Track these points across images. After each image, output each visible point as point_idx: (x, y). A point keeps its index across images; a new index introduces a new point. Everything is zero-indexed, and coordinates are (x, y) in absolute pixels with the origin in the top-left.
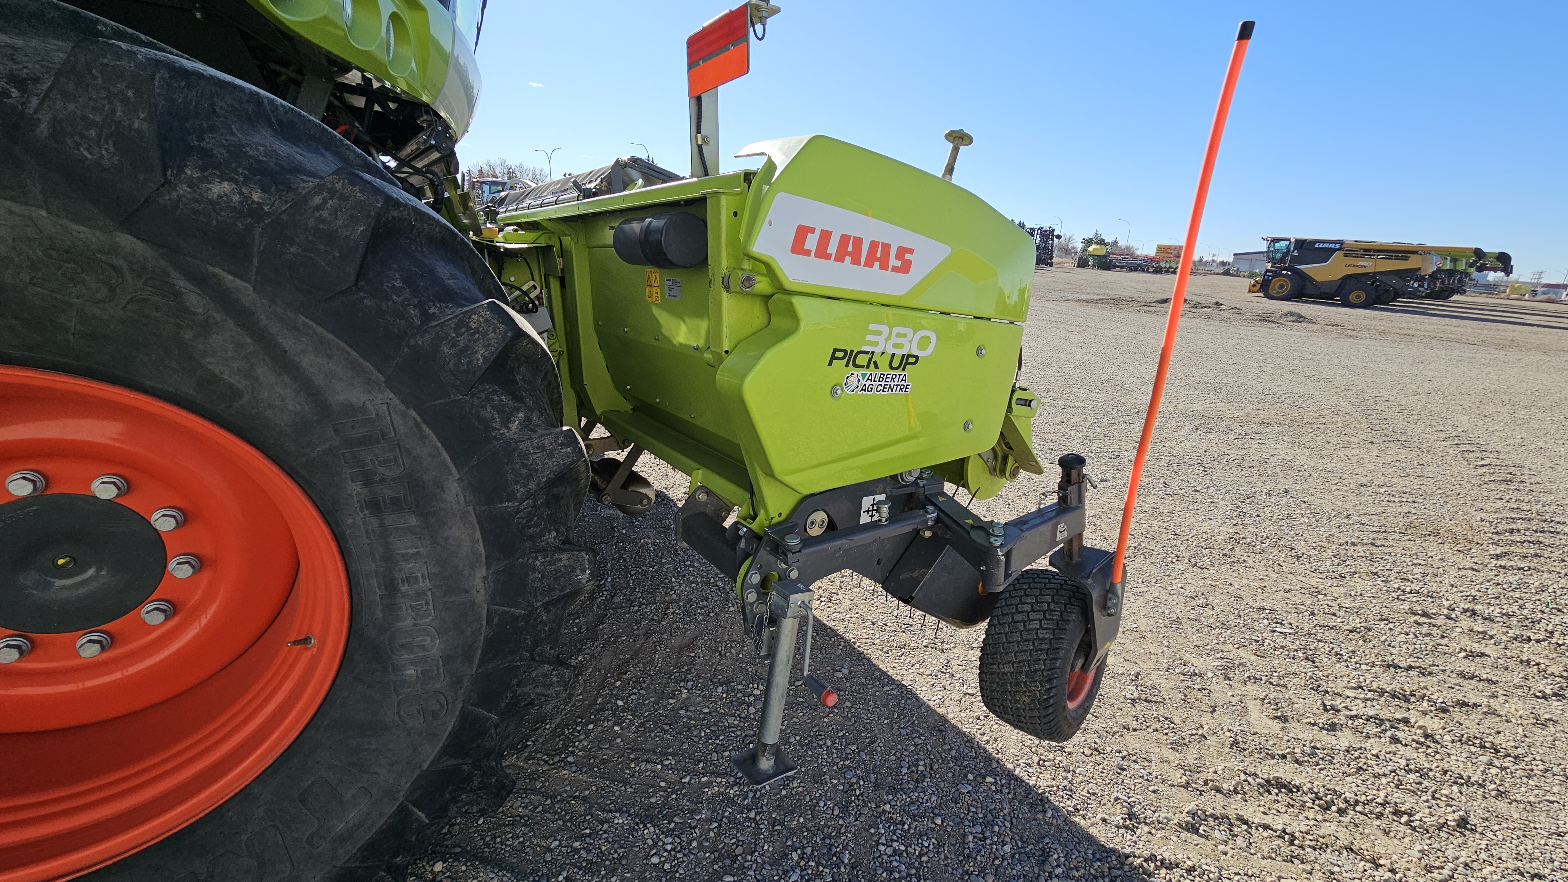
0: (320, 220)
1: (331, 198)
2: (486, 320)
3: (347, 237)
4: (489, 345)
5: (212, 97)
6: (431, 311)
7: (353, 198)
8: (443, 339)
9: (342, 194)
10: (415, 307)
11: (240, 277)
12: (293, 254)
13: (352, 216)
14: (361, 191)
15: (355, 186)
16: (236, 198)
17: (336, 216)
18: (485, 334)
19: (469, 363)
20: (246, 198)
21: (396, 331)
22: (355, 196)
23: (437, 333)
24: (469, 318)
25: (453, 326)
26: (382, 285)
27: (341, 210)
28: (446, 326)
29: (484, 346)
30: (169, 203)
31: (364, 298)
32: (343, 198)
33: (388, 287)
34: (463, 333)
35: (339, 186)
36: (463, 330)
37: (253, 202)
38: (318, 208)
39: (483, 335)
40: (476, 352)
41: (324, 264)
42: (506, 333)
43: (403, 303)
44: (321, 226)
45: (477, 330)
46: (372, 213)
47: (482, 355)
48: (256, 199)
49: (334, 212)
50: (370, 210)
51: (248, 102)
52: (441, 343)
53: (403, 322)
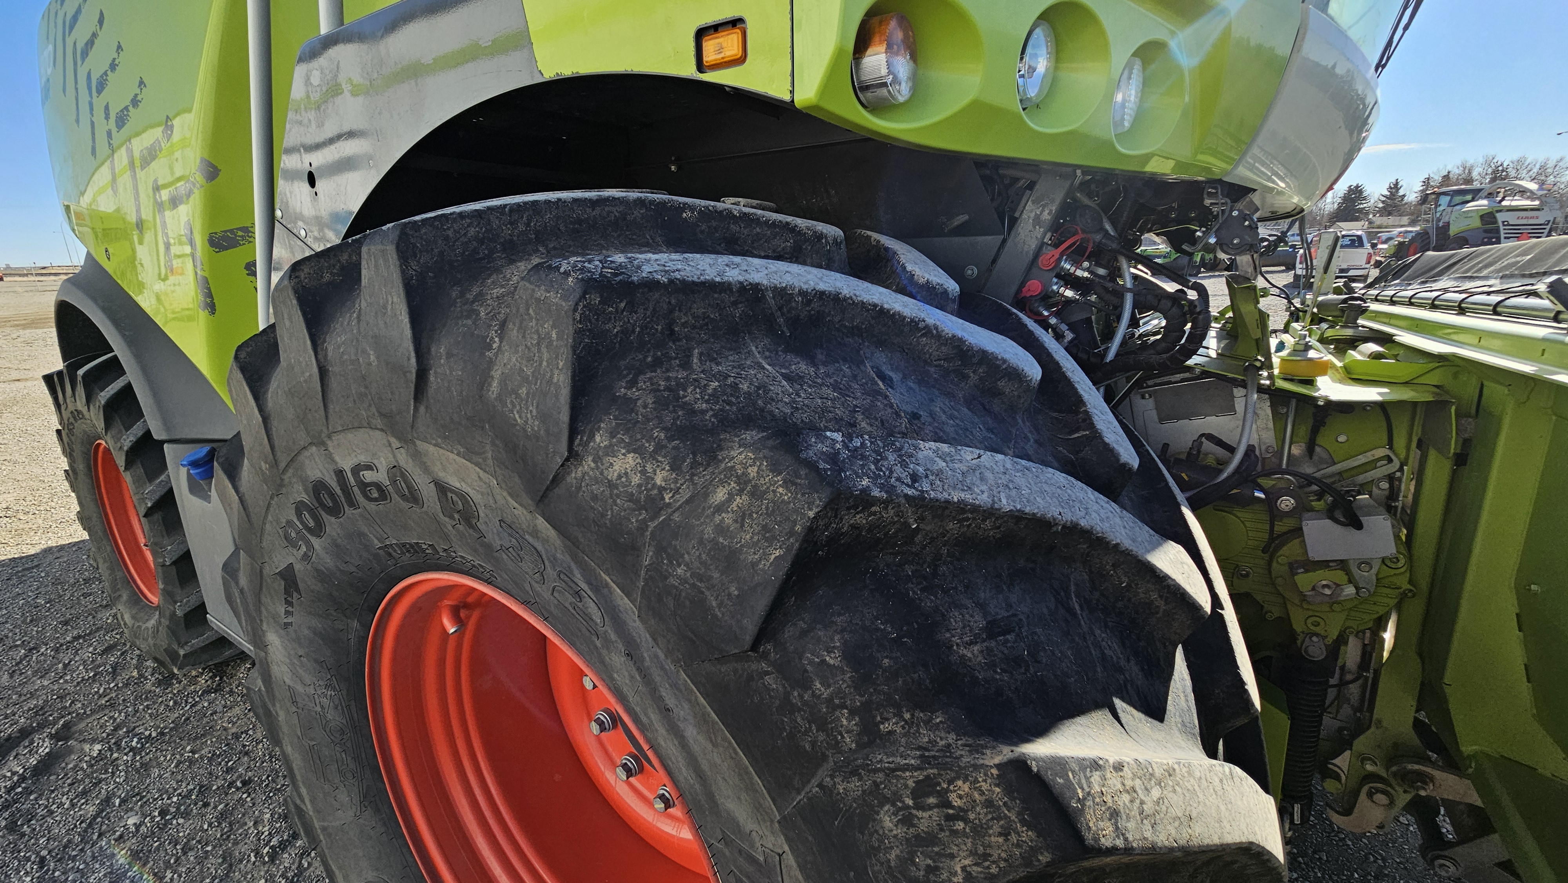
0: (721, 529)
1: (740, 492)
2: (989, 804)
3: (754, 565)
4: (986, 856)
5: (671, 312)
6: (885, 727)
7: (770, 496)
8: (884, 801)
9: (755, 486)
10: (852, 713)
11: (628, 595)
12: (679, 577)
13: (765, 528)
14: (786, 483)
15: (780, 474)
16: (636, 479)
17: (742, 526)
18: (979, 831)
19: (930, 870)
20: (648, 479)
21: (808, 747)
22: (774, 491)
23: (876, 784)
24: (950, 782)
25: (911, 783)
26: (800, 659)
27: (751, 515)
28: (898, 778)
29: (973, 853)
30: (575, 481)
31: (767, 673)
32: (757, 494)
33: (811, 662)
34: (930, 808)
35: (753, 471)
36: (932, 800)
37: (654, 485)
38: (720, 508)
39: (974, 829)
40: (952, 856)
41: (714, 604)
42: (1034, 851)
43: (829, 701)
44: (721, 540)
45: (961, 815)
46: (798, 528)
47: (964, 868)
48: (658, 482)
49: (742, 517)
50: (795, 523)
51: (735, 304)
52: (881, 805)
53: (822, 736)
